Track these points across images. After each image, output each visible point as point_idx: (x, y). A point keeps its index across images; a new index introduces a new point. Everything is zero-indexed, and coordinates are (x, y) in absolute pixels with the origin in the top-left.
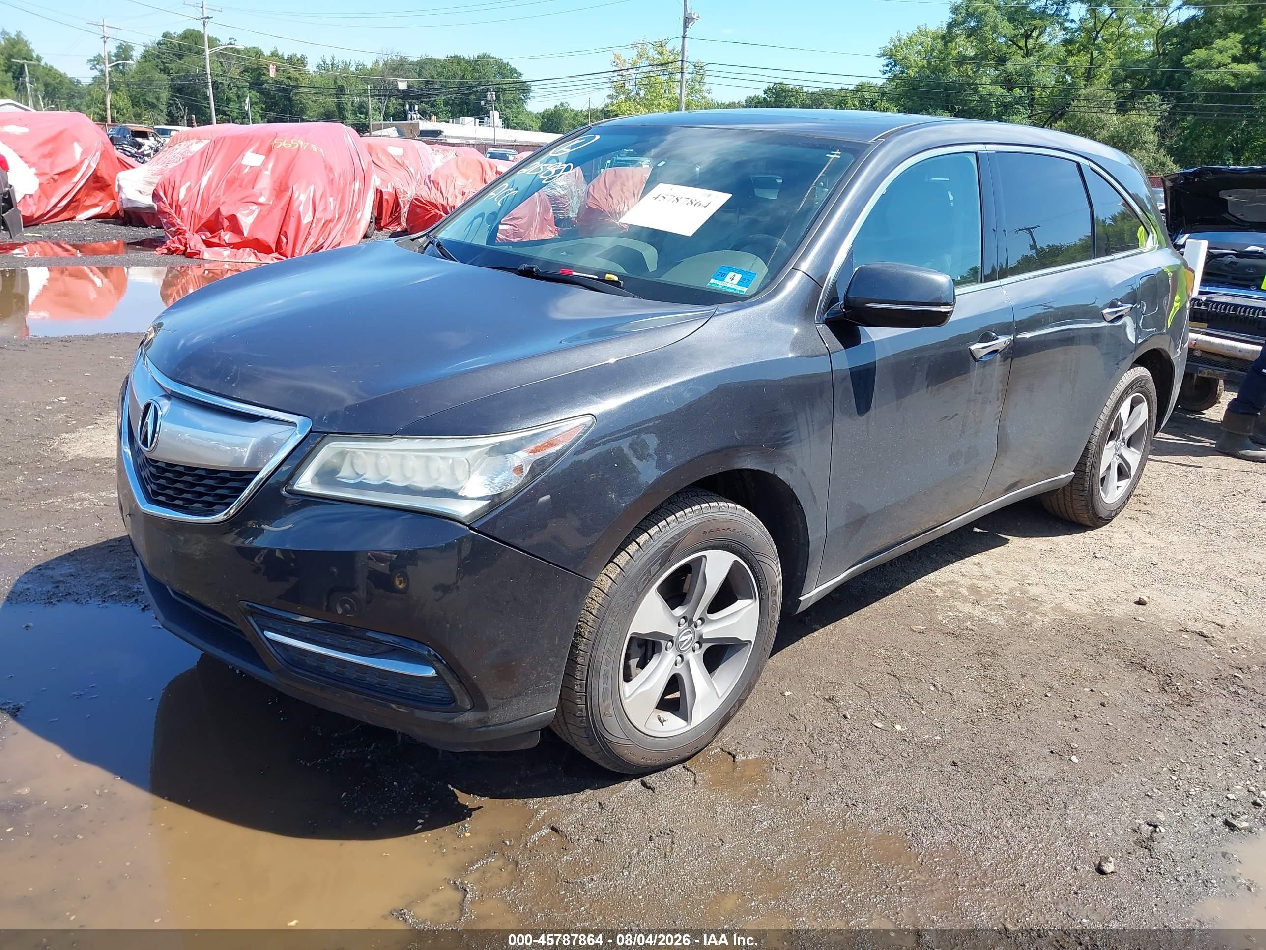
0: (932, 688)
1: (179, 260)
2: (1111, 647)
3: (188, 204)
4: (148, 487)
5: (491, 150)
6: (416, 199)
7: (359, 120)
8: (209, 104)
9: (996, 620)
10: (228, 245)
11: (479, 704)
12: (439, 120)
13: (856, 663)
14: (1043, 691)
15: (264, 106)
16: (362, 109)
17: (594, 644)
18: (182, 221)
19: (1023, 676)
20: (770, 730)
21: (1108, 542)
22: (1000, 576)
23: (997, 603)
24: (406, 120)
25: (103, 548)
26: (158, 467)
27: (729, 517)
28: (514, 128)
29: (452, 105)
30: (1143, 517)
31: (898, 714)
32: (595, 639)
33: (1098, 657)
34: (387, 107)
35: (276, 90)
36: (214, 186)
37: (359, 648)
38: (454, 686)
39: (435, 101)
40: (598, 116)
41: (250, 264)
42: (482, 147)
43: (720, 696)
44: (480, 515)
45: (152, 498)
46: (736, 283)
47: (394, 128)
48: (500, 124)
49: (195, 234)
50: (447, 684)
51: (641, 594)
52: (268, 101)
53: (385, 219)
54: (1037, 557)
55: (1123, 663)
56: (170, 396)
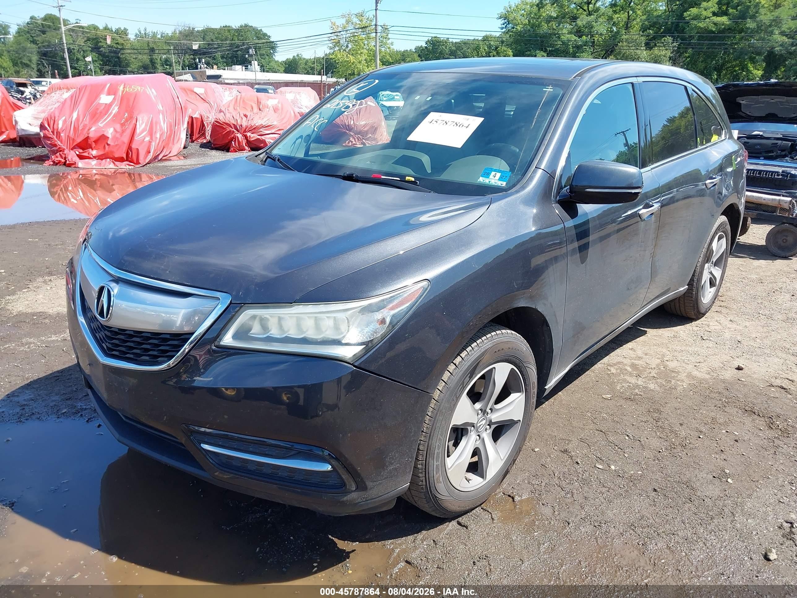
0: (627, 438)
1: (62, 168)
2: (730, 400)
3: (64, 131)
4: (104, 345)
5: (256, 86)
6: (216, 121)
7: (166, 70)
8: (66, 63)
9: (653, 387)
10: (95, 157)
11: (361, 486)
12: (219, 68)
13: (575, 423)
14: (697, 434)
15: (101, 63)
16: (167, 62)
17: (430, 436)
18: (61, 143)
19: (681, 425)
20: (531, 476)
21: (707, 329)
22: (648, 357)
23: (651, 375)
24: (197, 69)
25: (51, 378)
26: (111, 331)
27: (509, 340)
28: (268, 72)
29: (226, 58)
30: (724, 310)
31: (610, 458)
32: (431, 433)
33: (724, 408)
34: (184, 61)
35: (109, 52)
36: (81, 119)
37: (274, 454)
38: (345, 476)
39: (215, 56)
40: (321, 62)
41: (111, 170)
42: (251, 85)
43: (502, 458)
44: (359, 356)
45: (108, 353)
46: (498, 179)
47: (189, 74)
48: (259, 70)
49: (71, 151)
50: (340, 476)
51: (458, 398)
52: (104, 59)
53: (196, 135)
54: (667, 341)
55: (740, 411)
56: (117, 280)
